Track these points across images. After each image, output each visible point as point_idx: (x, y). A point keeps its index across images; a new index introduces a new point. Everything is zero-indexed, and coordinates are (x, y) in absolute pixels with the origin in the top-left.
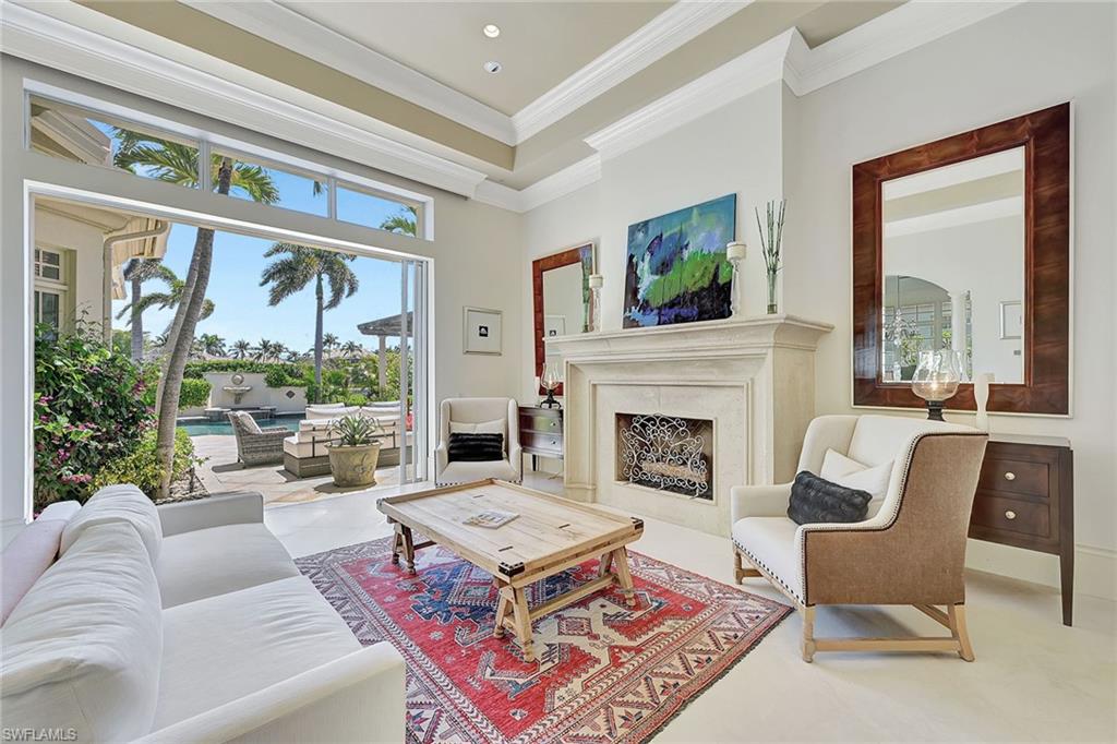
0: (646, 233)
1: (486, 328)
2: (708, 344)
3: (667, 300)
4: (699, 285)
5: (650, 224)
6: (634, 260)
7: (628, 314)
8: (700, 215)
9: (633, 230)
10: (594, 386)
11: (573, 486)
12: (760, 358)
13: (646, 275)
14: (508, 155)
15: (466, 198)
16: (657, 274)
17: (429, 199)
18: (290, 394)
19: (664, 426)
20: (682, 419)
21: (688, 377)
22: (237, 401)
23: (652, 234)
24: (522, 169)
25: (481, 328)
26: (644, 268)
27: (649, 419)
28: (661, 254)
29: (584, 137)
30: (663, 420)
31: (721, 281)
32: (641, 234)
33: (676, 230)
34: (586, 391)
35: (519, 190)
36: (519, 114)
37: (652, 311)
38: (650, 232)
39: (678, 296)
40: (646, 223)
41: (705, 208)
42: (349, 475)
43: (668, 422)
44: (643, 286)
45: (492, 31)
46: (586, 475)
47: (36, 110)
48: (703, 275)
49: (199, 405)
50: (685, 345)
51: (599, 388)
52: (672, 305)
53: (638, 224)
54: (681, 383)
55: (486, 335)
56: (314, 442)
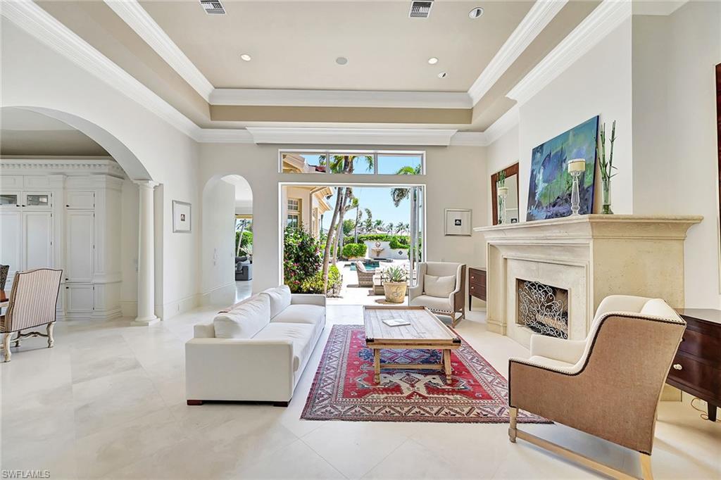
0: (542, 153)
1: (460, 221)
2: (554, 235)
3: (551, 201)
5: (545, 147)
6: (534, 173)
7: (529, 211)
8: (574, 135)
9: (535, 151)
10: (506, 259)
11: (491, 322)
12: (586, 246)
13: (541, 183)
14: (467, 115)
15: (446, 146)
16: (546, 182)
17: (424, 152)
18: (400, 253)
19: (540, 290)
20: (550, 287)
21: (552, 257)
22: (378, 255)
23: (546, 153)
24: (477, 120)
25: (456, 220)
26: (540, 177)
27: (533, 285)
28: (550, 168)
29: (505, 94)
30: (539, 286)
31: (585, 185)
32: (539, 154)
33: (559, 149)
34: (501, 262)
35: (483, 131)
36: (471, 89)
37: (543, 209)
38: (544, 152)
39: (559, 197)
40: (542, 146)
41: (578, 130)
42: (391, 296)
43: (543, 288)
44: (539, 190)
45: (433, 61)
46: (501, 317)
47: (284, 157)
49: (362, 256)
50: (542, 235)
51: (508, 260)
52: (554, 204)
53: (538, 148)
54: (548, 261)
55: (460, 225)
56: (382, 278)
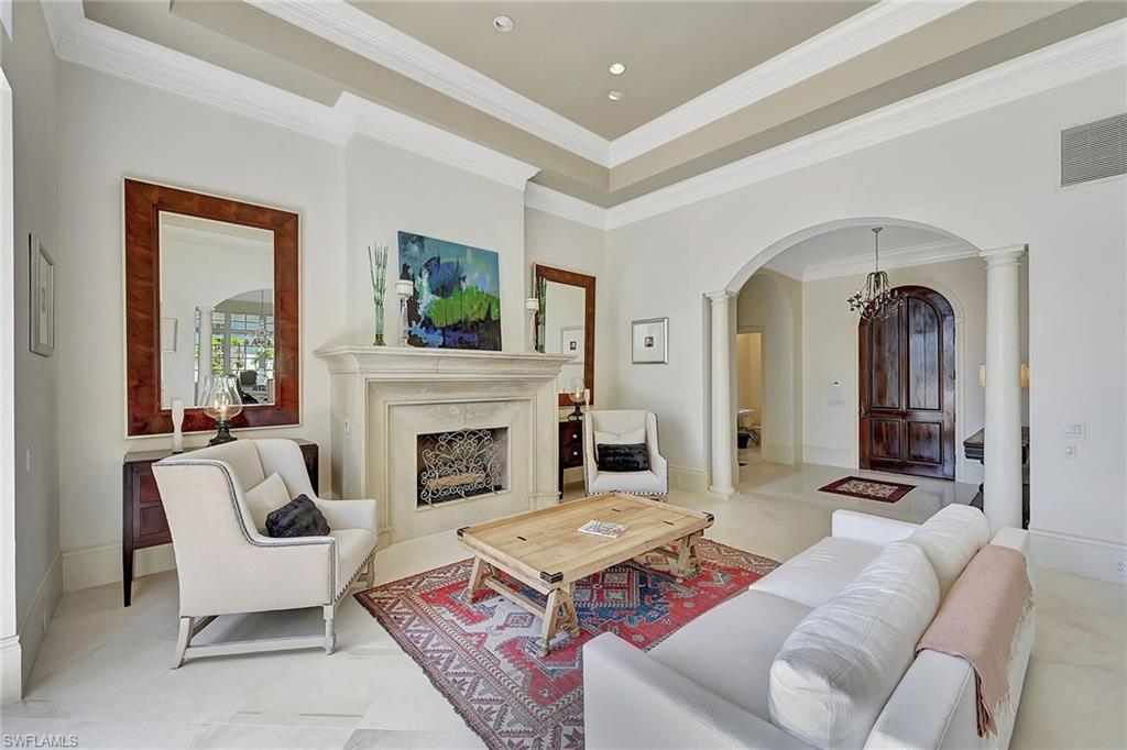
0: (421, 248)
3: (450, 323)
4: (477, 316)
5: (425, 241)
6: (410, 270)
8: (473, 257)
9: (403, 238)
10: (390, 406)
13: (426, 292)
16: (438, 295)
19: (471, 439)
20: (486, 430)
23: (429, 253)
27: (456, 435)
28: (440, 277)
30: (469, 433)
31: (493, 318)
32: (416, 247)
33: (453, 259)
34: (380, 414)
37: (436, 329)
38: (425, 249)
39: (460, 322)
40: (421, 239)
41: (476, 253)
43: (475, 434)
44: (424, 303)
48: (479, 309)
52: (455, 328)
53: (411, 235)
